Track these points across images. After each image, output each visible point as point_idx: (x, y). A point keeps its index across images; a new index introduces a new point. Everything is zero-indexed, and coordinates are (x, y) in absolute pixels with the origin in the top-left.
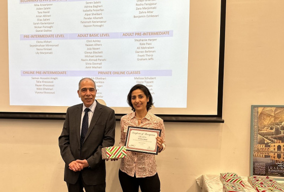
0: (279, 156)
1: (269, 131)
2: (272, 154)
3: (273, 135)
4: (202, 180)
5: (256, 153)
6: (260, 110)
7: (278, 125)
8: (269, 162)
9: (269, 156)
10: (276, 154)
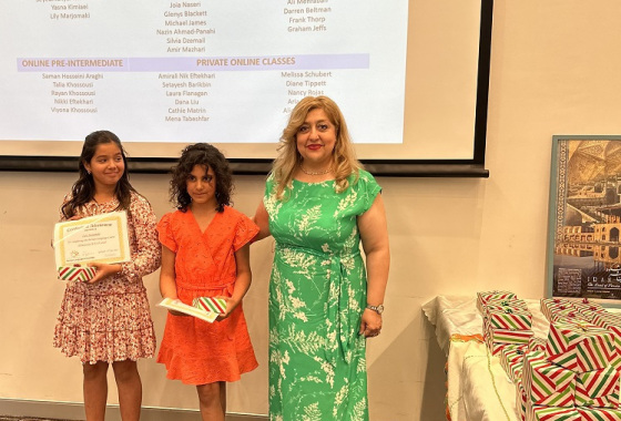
0: (613, 253)
1: (592, 194)
2: (597, 249)
3: (601, 204)
4: (436, 308)
5: (561, 245)
6: (573, 146)
7: (614, 180)
8: (591, 266)
9: (591, 254)
10: (607, 248)
